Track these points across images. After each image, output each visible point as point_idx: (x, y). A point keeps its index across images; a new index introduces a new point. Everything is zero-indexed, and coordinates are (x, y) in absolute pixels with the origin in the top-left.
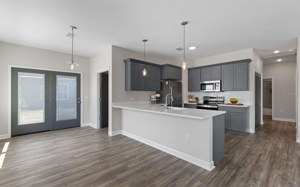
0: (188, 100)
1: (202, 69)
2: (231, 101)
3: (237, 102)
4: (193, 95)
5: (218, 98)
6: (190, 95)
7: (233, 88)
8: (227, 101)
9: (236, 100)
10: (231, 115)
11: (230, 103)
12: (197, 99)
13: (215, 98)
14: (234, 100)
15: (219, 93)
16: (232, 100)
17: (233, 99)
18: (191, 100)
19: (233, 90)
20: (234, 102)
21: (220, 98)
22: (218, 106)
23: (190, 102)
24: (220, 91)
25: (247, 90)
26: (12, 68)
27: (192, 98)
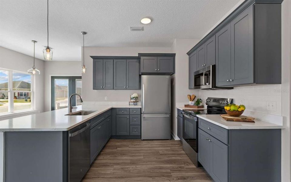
22: (198, 118)
24: (211, 87)
25: (252, 82)
26: (52, 77)
27: (193, 101)
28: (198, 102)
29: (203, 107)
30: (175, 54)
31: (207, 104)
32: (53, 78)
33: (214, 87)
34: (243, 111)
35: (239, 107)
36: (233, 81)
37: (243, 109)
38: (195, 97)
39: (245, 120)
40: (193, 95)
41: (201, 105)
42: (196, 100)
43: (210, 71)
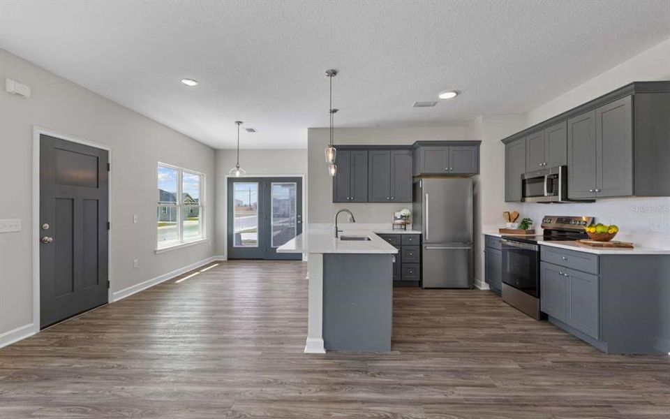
1: (528, 137)
18: (509, 225)
22: (539, 245)
24: (560, 200)
25: (631, 194)
26: (228, 178)
27: (514, 222)
28: (525, 224)
29: (533, 231)
30: (480, 141)
31: (542, 227)
32: (231, 181)
33: (566, 198)
34: (614, 234)
35: (610, 228)
36: (600, 191)
37: (616, 230)
38: (519, 215)
39: (619, 245)
40: (515, 212)
41: (530, 229)
42: (520, 220)
43: (557, 175)
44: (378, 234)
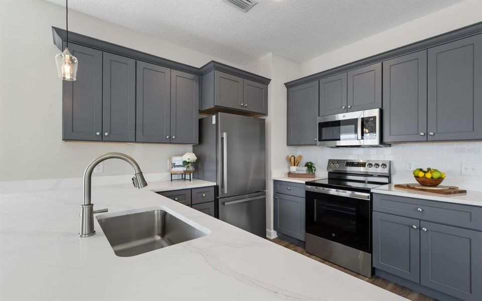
0: (287, 171)
1: (322, 81)
2: (417, 177)
3: (440, 179)
4: (300, 157)
5: (370, 165)
6: (290, 156)
7: (427, 134)
8: (404, 176)
9: (436, 175)
10: (420, 229)
11: (415, 181)
12: (310, 166)
13: (363, 165)
14: (429, 175)
15: (374, 150)
16: (421, 174)
17: (425, 169)
18: (294, 169)
19: (427, 140)
20: (429, 182)
21: (377, 165)
22: (372, 194)
23: (290, 174)
27: (297, 165)
30: (269, 80)
43: (374, 117)
44: (158, 193)
